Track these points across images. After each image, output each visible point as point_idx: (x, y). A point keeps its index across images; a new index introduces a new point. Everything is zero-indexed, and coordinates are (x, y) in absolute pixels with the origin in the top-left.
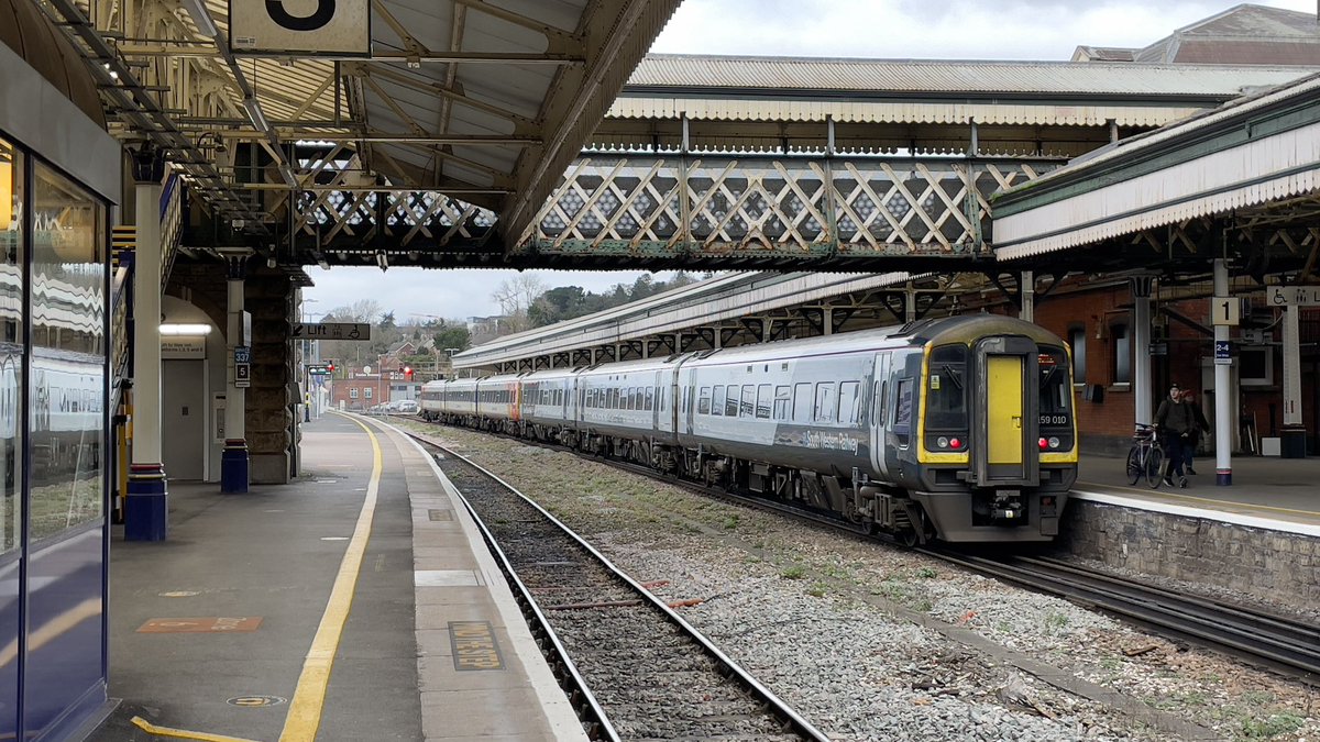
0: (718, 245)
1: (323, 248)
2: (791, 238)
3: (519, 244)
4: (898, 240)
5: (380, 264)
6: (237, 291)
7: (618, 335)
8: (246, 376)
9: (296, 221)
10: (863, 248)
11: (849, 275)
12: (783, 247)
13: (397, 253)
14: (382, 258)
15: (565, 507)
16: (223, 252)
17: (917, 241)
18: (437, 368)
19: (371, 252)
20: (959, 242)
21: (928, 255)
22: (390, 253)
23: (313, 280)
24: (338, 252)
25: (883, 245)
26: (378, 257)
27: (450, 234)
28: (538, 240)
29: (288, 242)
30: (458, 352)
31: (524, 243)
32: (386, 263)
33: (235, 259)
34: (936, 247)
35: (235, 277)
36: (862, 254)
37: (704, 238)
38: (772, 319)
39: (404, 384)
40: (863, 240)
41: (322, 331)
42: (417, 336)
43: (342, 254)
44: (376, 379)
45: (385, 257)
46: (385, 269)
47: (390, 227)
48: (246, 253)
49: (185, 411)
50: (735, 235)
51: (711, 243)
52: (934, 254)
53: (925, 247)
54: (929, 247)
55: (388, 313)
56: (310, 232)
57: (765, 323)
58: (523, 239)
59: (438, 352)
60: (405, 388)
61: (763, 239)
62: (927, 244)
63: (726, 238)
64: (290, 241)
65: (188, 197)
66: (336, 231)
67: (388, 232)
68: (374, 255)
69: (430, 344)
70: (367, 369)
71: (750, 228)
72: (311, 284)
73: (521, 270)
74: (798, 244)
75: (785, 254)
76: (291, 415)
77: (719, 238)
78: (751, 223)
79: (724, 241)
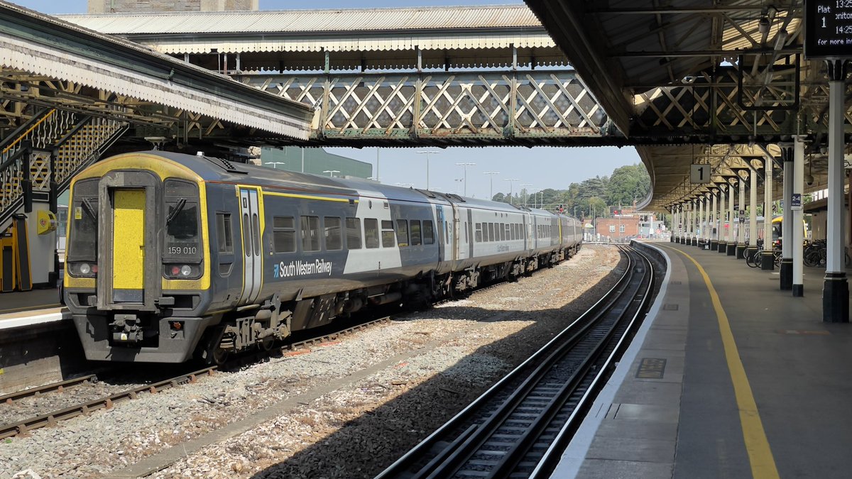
0: (442, 130)
10: (538, 131)
12: (484, 131)
21: (582, 135)
34: (589, 130)
37: (433, 126)
50: (453, 124)
51: (437, 130)
52: (587, 135)
53: (580, 130)
54: (584, 130)
60: (648, 225)
62: (582, 128)
63: (447, 125)
71: (463, 119)
75: (485, 136)
77: (443, 126)
78: (463, 116)
79: (446, 128)
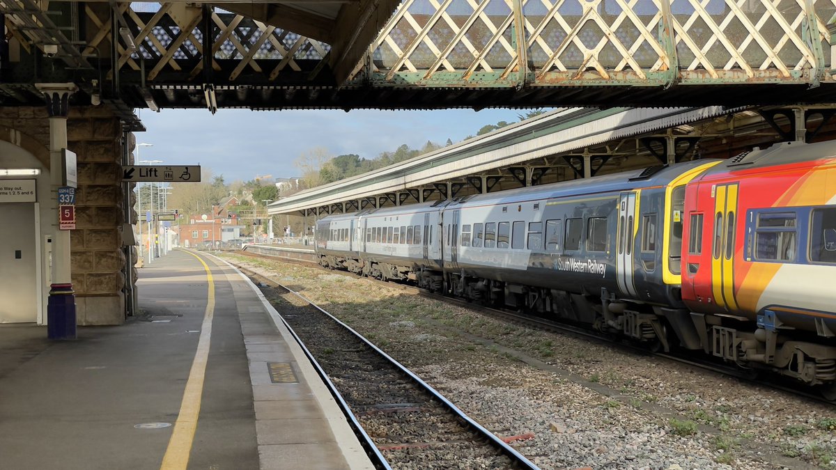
0: (553, 75)
1: (148, 83)
2: (627, 67)
3: (351, 77)
4: (736, 67)
5: (209, 105)
6: (59, 129)
7: (405, 184)
8: (71, 218)
9: (120, 55)
10: (700, 76)
11: (666, 110)
12: (620, 77)
13: (226, 88)
14: (210, 96)
15: (382, 334)
16: (44, 88)
17: (755, 67)
18: (255, 215)
19: (199, 87)
20: (797, 68)
21: (767, 81)
22: (219, 88)
23: (143, 123)
24: (165, 87)
25: (721, 73)
26: (206, 93)
27: (280, 67)
28: (371, 72)
29: (111, 78)
30: (272, 202)
31: (356, 76)
32: (214, 104)
33: (56, 95)
34: (775, 74)
35: (58, 114)
36: (701, 82)
38: (533, 167)
39: (232, 227)
40: (700, 68)
41: (153, 173)
42: (240, 193)
43: (169, 90)
44: (211, 223)
45: (213, 93)
46: (213, 110)
47: (218, 61)
48: (67, 89)
49: (18, 255)
50: (570, 65)
51: (546, 74)
52: (773, 81)
53: (763, 75)
54: (767, 74)
55: (219, 176)
56: (135, 67)
57: (528, 171)
58: (355, 71)
59: (255, 203)
60: (232, 230)
61: (599, 68)
62: (765, 71)
63: (561, 67)
64: (114, 75)
65: (6, 32)
66: (161, 65)
67: (215, 66)
68: (201, 92)
69: (249, 197)
70: (204, 217)
71: (586, 58)
72: (142, 129)
73: (347, 110)
74: (635, 74)
75: (622, 83)
76: (124, 257)
77: (554, 68)
78: (587, 52)
79: (560, 72)
